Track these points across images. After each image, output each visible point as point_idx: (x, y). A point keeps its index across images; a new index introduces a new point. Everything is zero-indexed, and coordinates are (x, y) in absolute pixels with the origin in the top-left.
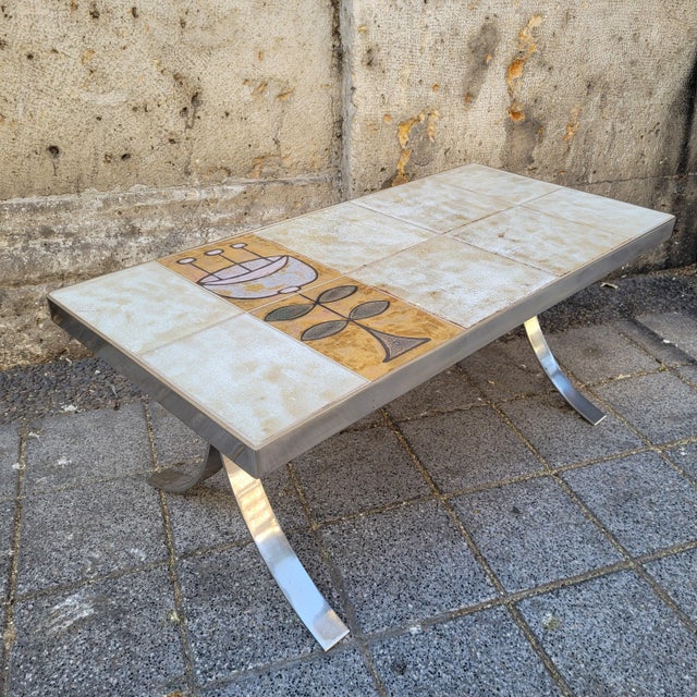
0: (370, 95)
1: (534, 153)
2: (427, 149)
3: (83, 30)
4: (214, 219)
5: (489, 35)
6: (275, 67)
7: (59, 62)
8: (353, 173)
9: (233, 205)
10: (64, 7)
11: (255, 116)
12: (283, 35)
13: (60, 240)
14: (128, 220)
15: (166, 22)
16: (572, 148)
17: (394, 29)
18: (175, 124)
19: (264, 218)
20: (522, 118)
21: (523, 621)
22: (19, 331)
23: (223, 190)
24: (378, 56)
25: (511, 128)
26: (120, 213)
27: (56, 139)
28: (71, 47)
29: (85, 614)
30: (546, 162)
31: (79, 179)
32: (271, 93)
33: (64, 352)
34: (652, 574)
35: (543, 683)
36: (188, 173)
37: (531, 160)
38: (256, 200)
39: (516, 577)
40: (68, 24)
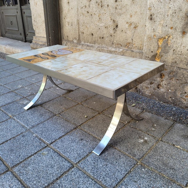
2: (167, 48)
3: (99, 10)
7: (95, 16)
10: (97, 5)
11: (128, 32)
12: (137, 11)
15: (113, 8)
18: (112, 32)
23: (119, 50)
24: (153, 17)
26: (99, 50)
27: (93, 32)
28: (97, 13)
31: (95, 41)
32: (133, 26)
36: (113, 44)
40: (97, 8)
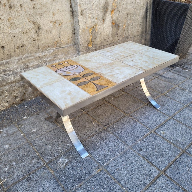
0: (83, 22)
1: (118, 32)
2: (96, 34)
3: (8, 12)
4: (48, 60)
5: (107, 5)
6: (58, 17)
7: (2, 22)
8: (80, 43)
9: (51, 56)
10: (2, 6)
11: (54, 31)
12: (59, 8)
13: (8, 73)
14: (26, 64)
15: (30, 8)
16: (125, 30)
17: (87, 5)
18: (34, 36)
19: (60, 58)
20: (115, 24)
21: (158, 134)
22: (1, 100)
23: (48, 52)
24: (84, 12)
25: (113, 27)
26: (23, 62)
27: (3, 44)
28: (5, 17)
29: (67, 161)
30: (120, 34)
31: (11, 54)
32: (57, 24)
33: (14, 104)
34: (175, 119)
35: (168, 144)
36: (39, 49)
37: (117, 34)
38: (57, 53)
39: (152, 126)
40: (4, 11)
